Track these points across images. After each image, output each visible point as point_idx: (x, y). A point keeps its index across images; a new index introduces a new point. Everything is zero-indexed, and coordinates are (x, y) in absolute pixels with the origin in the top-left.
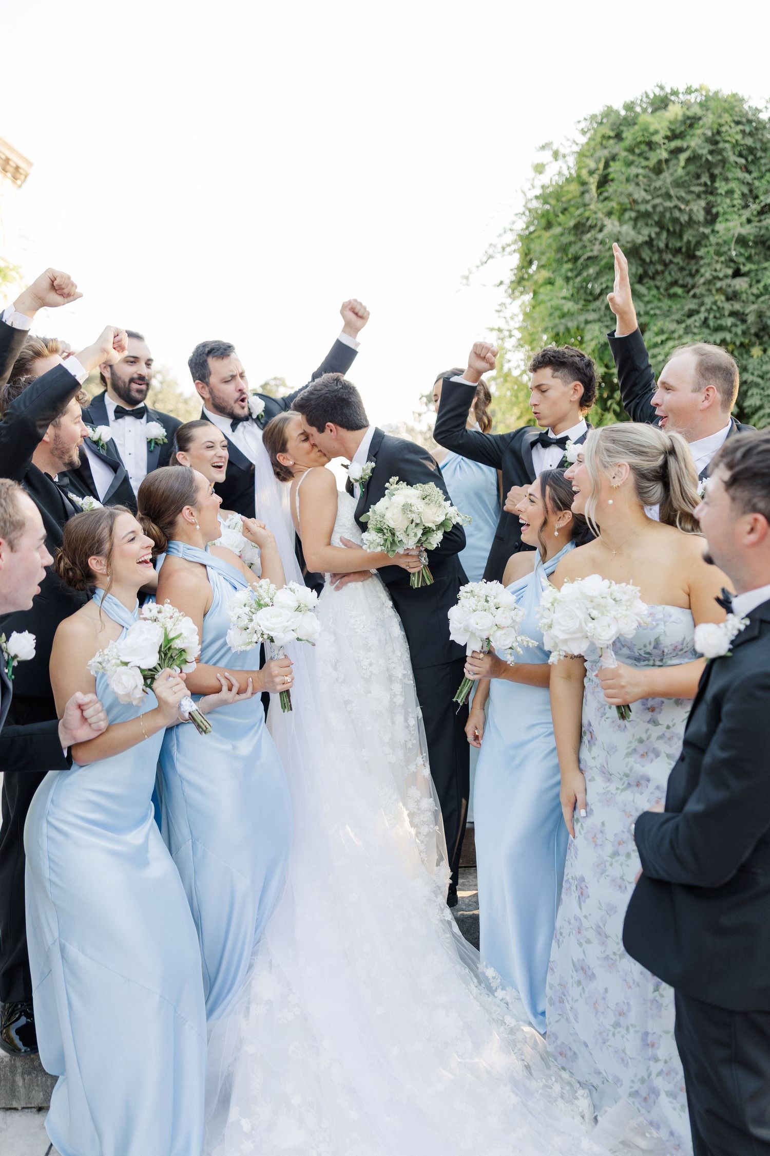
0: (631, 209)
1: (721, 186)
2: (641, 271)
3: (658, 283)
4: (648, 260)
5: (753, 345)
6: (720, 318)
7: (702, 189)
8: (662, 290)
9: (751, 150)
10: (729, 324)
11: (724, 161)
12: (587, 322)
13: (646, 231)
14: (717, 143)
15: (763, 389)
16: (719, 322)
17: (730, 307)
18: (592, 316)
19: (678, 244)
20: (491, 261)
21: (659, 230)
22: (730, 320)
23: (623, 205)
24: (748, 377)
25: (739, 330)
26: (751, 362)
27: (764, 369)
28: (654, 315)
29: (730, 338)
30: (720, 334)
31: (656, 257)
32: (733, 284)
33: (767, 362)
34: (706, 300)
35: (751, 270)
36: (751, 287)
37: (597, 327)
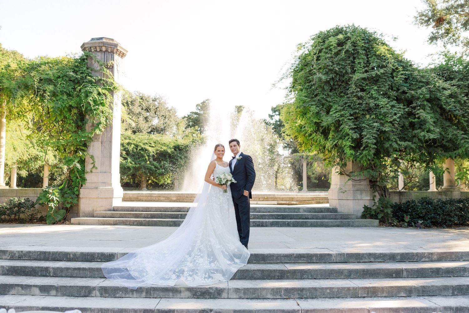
0: (327, 68)
1: (357, 61)
2: (330, 88)
3: (337, 92)
4: (332, 84)
5: (367, 114)
6: (355, 105)
7: (350, 62)
9: (368, 48)
11: (358, 52)
12: (312, 105)
13: (331, 76)
14: (355, 46)
15: (368, 129)
16: (355, 107)
17: (359, 102)
18: (314, 103)
19: (343, 79)
20: (283, 80)
21: (335, 75)
22: (358, 106)
23: (324, 66)
24: (364, 125)
25: (361, 109)
26: (366, 120)
27: (370, 123)
28: (334, 103)
29: (358, 112)
30: (354, 111)
31: (336, 83)
32: (360, 94)
33: (371, 120)
34: (350, 99)
35: (367, 89)
36: (367, 94)
37: (314, 107)
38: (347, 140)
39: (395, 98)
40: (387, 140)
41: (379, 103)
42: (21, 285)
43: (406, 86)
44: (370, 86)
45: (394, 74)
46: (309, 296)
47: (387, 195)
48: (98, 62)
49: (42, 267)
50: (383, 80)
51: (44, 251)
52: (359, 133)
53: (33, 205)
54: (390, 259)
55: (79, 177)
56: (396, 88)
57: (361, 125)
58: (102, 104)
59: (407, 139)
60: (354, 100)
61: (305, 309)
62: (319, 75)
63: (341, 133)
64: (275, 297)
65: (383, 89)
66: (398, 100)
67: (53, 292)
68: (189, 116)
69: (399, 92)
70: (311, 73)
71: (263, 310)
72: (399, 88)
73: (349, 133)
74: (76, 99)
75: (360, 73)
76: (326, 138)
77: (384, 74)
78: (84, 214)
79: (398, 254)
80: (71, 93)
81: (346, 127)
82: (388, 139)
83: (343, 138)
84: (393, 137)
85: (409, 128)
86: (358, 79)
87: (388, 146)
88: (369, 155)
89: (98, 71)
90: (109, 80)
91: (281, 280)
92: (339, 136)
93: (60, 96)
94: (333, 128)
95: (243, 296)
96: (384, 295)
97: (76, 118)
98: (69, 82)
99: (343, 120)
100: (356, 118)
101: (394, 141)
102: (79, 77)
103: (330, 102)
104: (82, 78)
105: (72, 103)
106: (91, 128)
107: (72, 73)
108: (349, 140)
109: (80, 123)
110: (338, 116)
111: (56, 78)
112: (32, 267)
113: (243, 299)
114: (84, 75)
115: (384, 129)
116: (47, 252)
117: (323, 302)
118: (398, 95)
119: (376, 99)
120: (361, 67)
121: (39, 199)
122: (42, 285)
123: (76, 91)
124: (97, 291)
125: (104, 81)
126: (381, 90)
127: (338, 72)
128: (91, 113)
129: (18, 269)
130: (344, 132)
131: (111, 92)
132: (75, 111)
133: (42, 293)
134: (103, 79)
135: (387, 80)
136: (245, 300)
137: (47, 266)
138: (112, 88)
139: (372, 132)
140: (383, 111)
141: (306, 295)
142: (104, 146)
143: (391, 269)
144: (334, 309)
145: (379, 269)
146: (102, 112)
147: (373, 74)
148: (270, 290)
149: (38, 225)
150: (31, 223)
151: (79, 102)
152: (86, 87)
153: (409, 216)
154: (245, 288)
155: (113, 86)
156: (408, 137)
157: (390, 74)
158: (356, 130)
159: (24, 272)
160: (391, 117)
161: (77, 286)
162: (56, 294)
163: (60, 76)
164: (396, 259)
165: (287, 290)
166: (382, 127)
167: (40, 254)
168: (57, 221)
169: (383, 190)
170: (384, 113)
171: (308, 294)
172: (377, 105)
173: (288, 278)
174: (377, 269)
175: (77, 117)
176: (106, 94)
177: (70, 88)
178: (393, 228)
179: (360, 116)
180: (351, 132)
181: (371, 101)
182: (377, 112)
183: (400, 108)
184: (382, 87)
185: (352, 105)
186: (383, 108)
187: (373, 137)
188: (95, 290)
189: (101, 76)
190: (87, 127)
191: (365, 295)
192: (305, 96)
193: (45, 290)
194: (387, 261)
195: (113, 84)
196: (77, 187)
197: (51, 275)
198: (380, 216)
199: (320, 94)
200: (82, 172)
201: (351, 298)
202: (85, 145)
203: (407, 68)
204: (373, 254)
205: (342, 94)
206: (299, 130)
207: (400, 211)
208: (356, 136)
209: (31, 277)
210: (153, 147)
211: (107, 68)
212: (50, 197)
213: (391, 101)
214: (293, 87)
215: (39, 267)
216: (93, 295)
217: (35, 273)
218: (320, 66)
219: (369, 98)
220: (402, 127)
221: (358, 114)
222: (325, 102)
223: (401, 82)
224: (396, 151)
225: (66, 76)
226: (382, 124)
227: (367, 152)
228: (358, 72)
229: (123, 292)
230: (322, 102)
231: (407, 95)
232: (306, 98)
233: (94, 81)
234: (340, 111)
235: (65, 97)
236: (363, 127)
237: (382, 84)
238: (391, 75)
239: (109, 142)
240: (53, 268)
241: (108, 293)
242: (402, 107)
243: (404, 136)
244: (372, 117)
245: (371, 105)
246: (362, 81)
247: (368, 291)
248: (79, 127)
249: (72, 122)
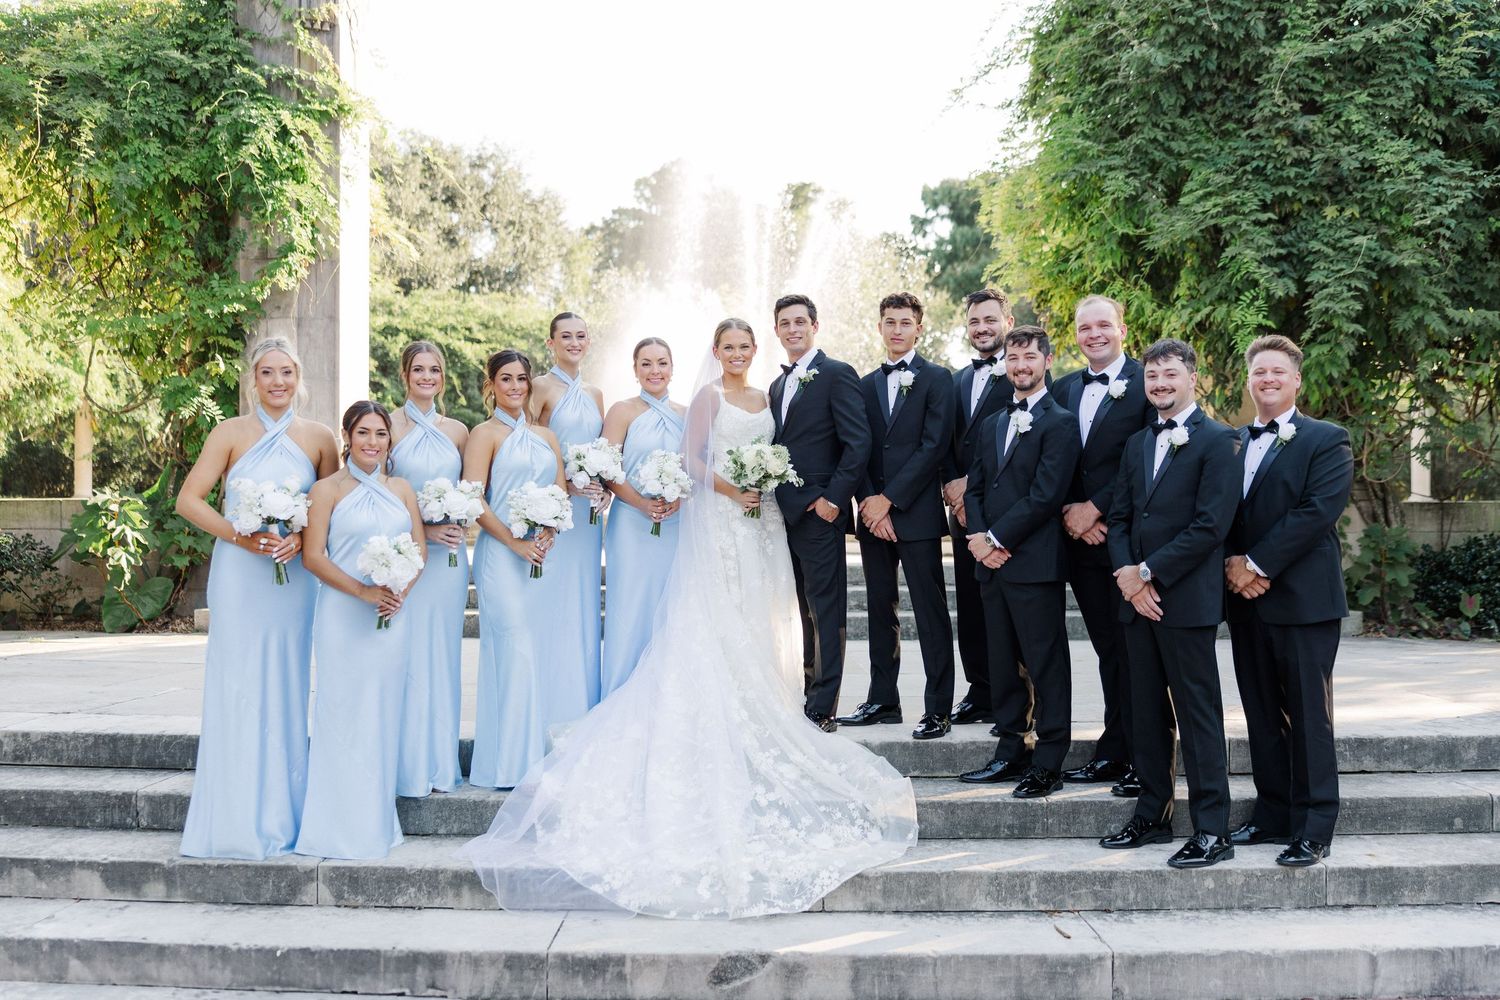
0: (1170, 22)
2: (1183, 101)
3: (1208, 117)
4: (1190, 87)
5: (1326, 204)
6: (1281, 169)
8: (1212, 125)
10: (1292, 175)
12: (1111, 169)
13: (1187, 52)
15: (1331, 262)
16: (1280, 173)
17: (1295, 155)
18: (1117, 161)
19: (1235, 65)
20: (994, 72)
21: (1205, 49)
22: (1292, 172)
23: (1159, 15)
24: (1315, 245)
25: (1306, 183)
26: (1323, 225)
27: (1337, 236)
28: (1199, 159)
29: (1295, 194)
30: (1281, 189)
31: (1205, 82)
32: (1302, 123)
33: (1342, 227)
34: (1263, 142)
35: (1328, 102)
36: (1329, 124)
37: (1121, 176)
38: (1248, 306)
39: (1439, 139)
40: (1403, 302)
41: (1377, 156)
42: (33, 860)
43: (1484, 91)
44: (1340, 92)
45: (1437, 44)
46: (1137, 903)
47: (1392, 516)
48: (278, 7)
49: (108, 795)
50: (1391, 66)
51: (110, 732)
52: (1295, 276)
53: (48, 562)
54: (1438, 761)
56: (1444, 97)
57: (1302, 245)
58: (296, 174)
59: (1479, 301)
60: (1279, 148)
61: (1128, 951)
62: (1142, 50)
63: (1226, 279)
64: (1004, 908)
65: (1392, 101)
66: (1452, 146)
67: (157, 889)
68: (607, 224)
69: (1456, 113)
70: (1106, 42)
71: (964, 957)
72: (1456, 98)
73: (1256, 276)
74: (197, 154)
75: (1304, 39)
76: (1164, 298)
77: (1396, 41)
79: (1470, 740)
80: (177, 132)
81: (1247, 255)
82: (1409, 300)
83: (1232, 297)
84: (1427, 290)
85: (1488, 256)
86: (1293, 66)
87: (1409, 325)
88: (1333, 362)
89: (276, 42)
90: (319, 78)
91: (1022, 842)
92: (1217, 290)
93: (137, 143)
94: (1191, 260)
95: (880, 902)
96: (1424, 898)
97: (197, 226)
98: (167, 85)
99: (1235, 225)
100: (1284, 217)
101: (1434, 309)
102: (206, 66)
103: (1180, 155)
104: (217, 73)
105: (183, 169)
106: (258, 267)
107: (176, 54)
108: (1256, 303)
109: (214, 248)
110: (1214, 211)
111: (115, 72)
112: (68, 795)
113: (881, 912)
114: (223, 60)
115: (1395, 260)
116: (123, 737)
117: (1192, 924)
118: (1449, 126)
119: (1364, 142)
120: (1308, 17)
121: (71, 537)
122: (113, 864)
123: (194, 123)
124: (321, 885)
125: (300, 81)
126: (1384, 106)
127: (1214, 38)
128: (257, 209)
129: (19, 802)
130: (1239, 271)
131: (330, 121)
132: (194, 200)
133: (113, 891)
134: (297, 72)
135: (1409, 66)
136: (888, 918)
137: (127, 790)
138: (331, 111)
139: (1348, 272)
140: (1390, 188)
141: (1125, 899)
142: (309, 335)
143: (1447, 799)
144: (1240, 952)
145: (1403, 801)
146: (299, 207)
147: (1356, 43)
148: (985, 881)
149: (73, 633)
150: (43, 628)
151: (210, 167)
152: (231, 107)
153: (1478, 598)
154: (887, 875)
155: (336, 102)
156: (1484, 289)
157: (1421, 42)
158: (1285, 266)
159: (40, 811)
160: (1424, 211)
161: (247, 867)
162: (168, 897)
163: (130, 65)
164: (1461, 761)
165: (1049, 880)
166: (1389, 253)
167: (96, 744)
168: (140, 620)
169: (1376, 496)
170: (1398, 195)
171: (1132, 896)
172: (1366, 166)
173: (1047, 835)
174: (1392, 799)
175: (201, 224)
176: (311, 134)
177: (172, 108)
178: (1415, 640)
179: (1300, 211)
180: (1263, 273)
181: (1344, 150)
182: (1366, 195)
183: (1460, 176)
184: (1390, 95)
185: (1270, 166)
186: (1392, 176)
187: (1350, 290)
188: (312, 880)
189: (288, 62)
190: (241, 262)
191: (1352, 900)
192: (1084, 135)
193: (124, 879)
194: (1426, 768)
195: (336, 92)
197: (144, 822)
198: (1367, 597)
199: (1144, 124)
201: (1299, 908)
202: (236, 332)
203: (1490, 19)
204: (1371, 741)
205: (1231, 126)
206: (1056, 270)
207: (1444, 578)
208: (1282, 288)
209: (69, 832)
210: (479, 342)
211: (313, 31)
212: (113, 530)
213: (1422, 150)
214: (1033, 100)
215: (95, 795)
216: (305, 899)
217: (82, 814)
218: (1145, 15)
219: (1336, 138)
220: (1463, 253)
221: (1292, 203)
222: (1163, 155)
223: (1465, 72)
224: (1437, 345)
225: (157, 65)
226: (1387, 242)
227: (1325, 349)
228: (1296, 37)
229: (420, 889)
230: (1151, 157)
231: (1488, 123)
232: (1088, 143)
233: (262, 82)
234: (1223, 190)
235: (154, 147)
236: (1310, 253)
237: (1389, 82)
238: (1423, 48)
239: (326, 320)
240: (150, 799)
241: (364, 892)
242: (1467, 171)
243: (1467, 288)
244: (1347, 213)
245: (1344, 165)
246: (1311, 72)
247: (1363, 885)
248: (210, 263)
249: (183, 245)
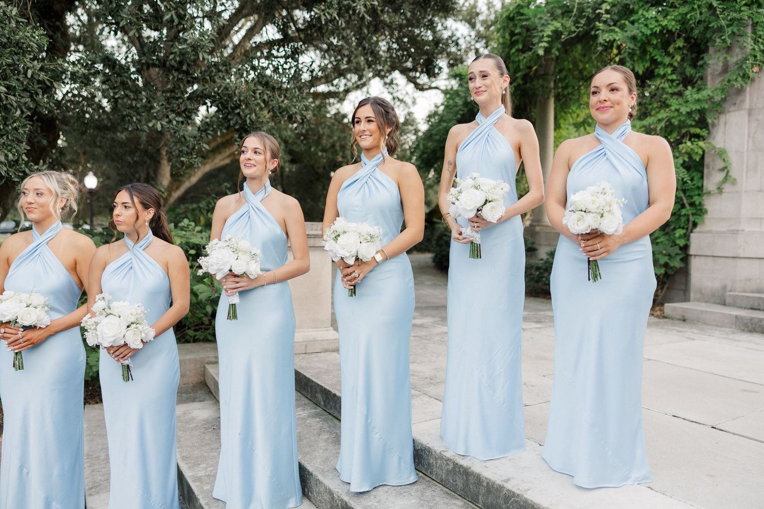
55: (687, 205)
78: (699, 296)
106: (721, 79)
109: (689, 71)
128: (720, 37)
132: (680, 43)
142: (757, 120)
190: (709, 78)
196: (683, 228)
200: (697, 193)
202: (703, 123)
248: (688, 82)
249: (669, 72)
